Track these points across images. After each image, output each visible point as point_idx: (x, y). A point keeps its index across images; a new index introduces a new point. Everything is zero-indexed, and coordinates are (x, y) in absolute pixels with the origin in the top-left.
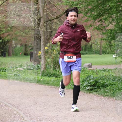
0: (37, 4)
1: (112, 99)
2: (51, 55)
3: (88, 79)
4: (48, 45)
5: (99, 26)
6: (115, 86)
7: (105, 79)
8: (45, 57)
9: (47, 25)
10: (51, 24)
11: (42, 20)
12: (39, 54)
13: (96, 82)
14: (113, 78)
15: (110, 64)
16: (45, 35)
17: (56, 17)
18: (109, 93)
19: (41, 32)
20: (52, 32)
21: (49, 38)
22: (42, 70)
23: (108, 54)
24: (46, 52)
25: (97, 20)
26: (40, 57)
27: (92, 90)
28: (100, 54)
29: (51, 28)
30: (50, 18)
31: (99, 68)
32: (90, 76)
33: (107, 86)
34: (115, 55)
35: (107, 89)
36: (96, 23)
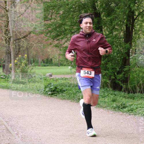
0: (8, 26)
1: (68, 101)
2: (20, 67)
3: (49, 86)
4: (17, 59)
5: (57, 44)
6: (70, 91)
7: (63, 86)
8: (14, 68)
9: (16, 43)
10: (19, 42)
11: (12, 39)
12: (10, 66)
13: (56, 88)
14: (69, 85)
15: (66, 74)
16: (14, 51)
17: (23, 37)
18: (66, 97)
19: (11, 49)
20: (20, 48)
21: (18, 53)
22: (13, 78)
23: (65, 66)
24: (16, 65)
25: (56, 39)
26: (11, 68)
27: (52, 94)
28: (59, 66)
29: (19, 45)
30: (18, 38)
31: (58, 77)
32: (51, 83)
33: (64, 91)
34: (70, 66)
35: (64, 94)
36: (55, 41)
